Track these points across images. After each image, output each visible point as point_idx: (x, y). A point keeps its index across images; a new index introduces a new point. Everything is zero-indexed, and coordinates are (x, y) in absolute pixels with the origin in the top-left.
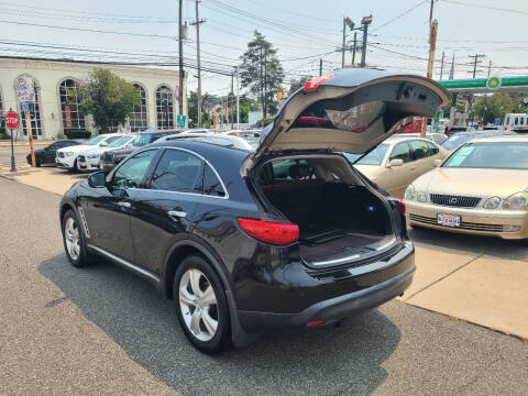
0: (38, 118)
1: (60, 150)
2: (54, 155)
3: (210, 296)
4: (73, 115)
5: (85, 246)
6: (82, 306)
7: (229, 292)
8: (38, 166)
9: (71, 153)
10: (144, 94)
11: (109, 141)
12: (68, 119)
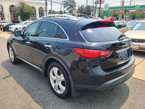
0: (4, 17)
1: (10, 26)
2: (8, 28)
3: (62, 78)
4: (14, 16)
5: (16, 57)
6: (15, 78)
7: (70, 77)
8: (4, 31)
9: (13, 27)
10: (35, 10)
11: (25, 23)
12: (12, 17)
